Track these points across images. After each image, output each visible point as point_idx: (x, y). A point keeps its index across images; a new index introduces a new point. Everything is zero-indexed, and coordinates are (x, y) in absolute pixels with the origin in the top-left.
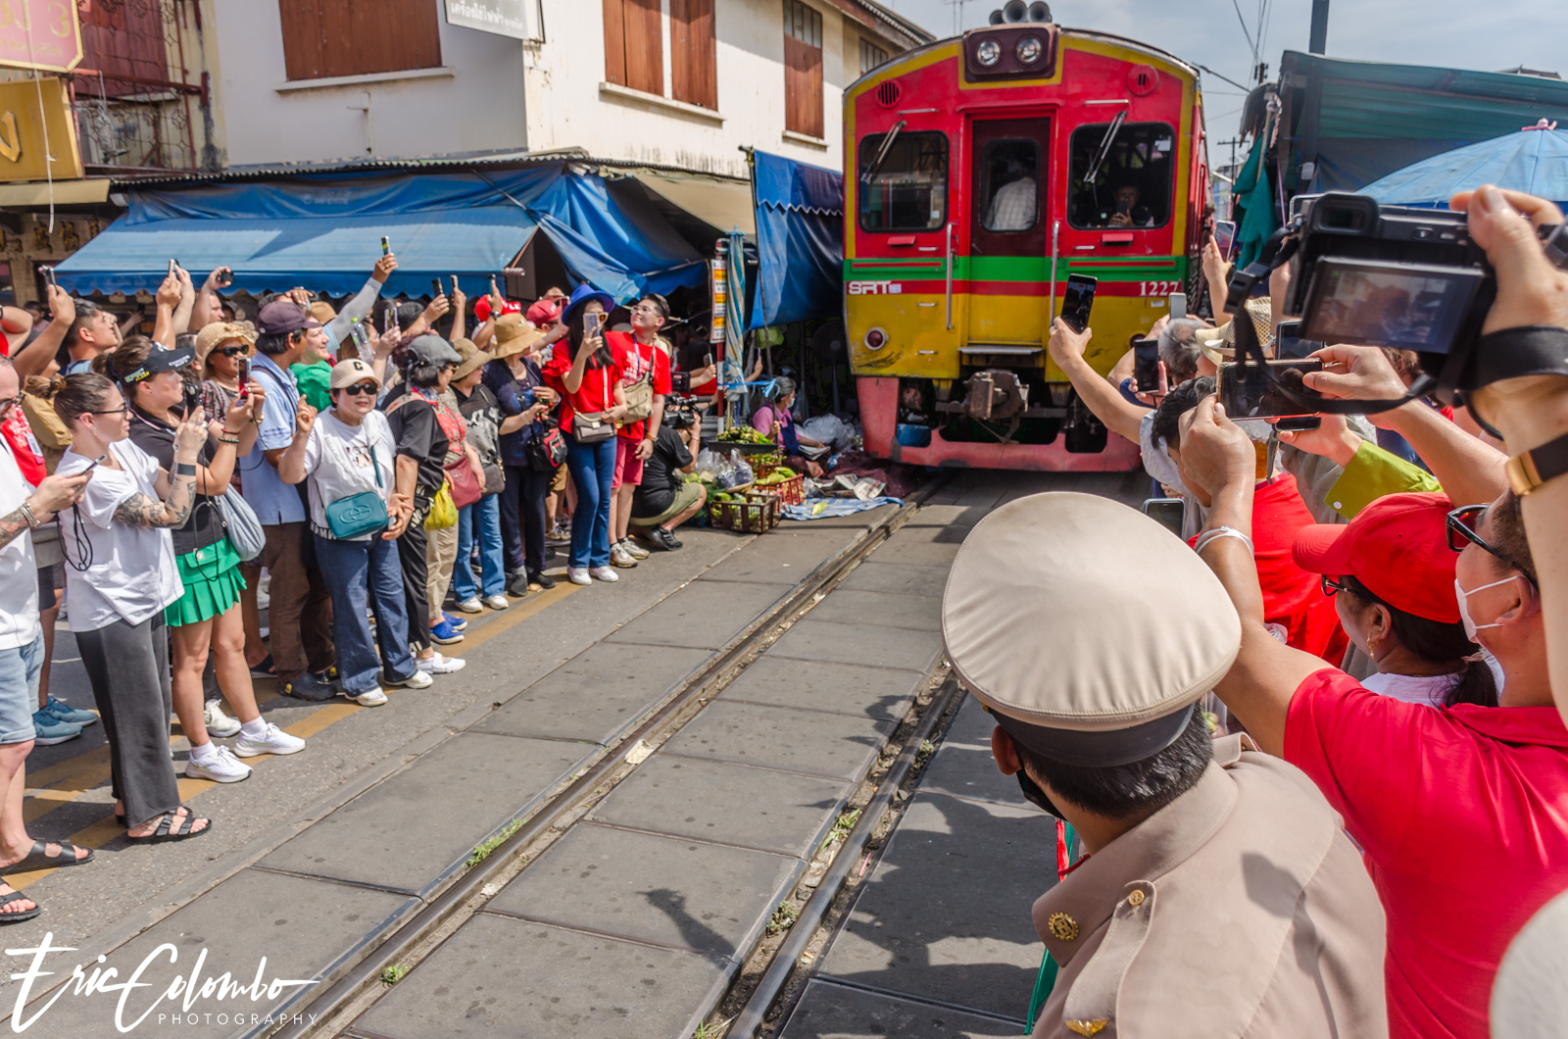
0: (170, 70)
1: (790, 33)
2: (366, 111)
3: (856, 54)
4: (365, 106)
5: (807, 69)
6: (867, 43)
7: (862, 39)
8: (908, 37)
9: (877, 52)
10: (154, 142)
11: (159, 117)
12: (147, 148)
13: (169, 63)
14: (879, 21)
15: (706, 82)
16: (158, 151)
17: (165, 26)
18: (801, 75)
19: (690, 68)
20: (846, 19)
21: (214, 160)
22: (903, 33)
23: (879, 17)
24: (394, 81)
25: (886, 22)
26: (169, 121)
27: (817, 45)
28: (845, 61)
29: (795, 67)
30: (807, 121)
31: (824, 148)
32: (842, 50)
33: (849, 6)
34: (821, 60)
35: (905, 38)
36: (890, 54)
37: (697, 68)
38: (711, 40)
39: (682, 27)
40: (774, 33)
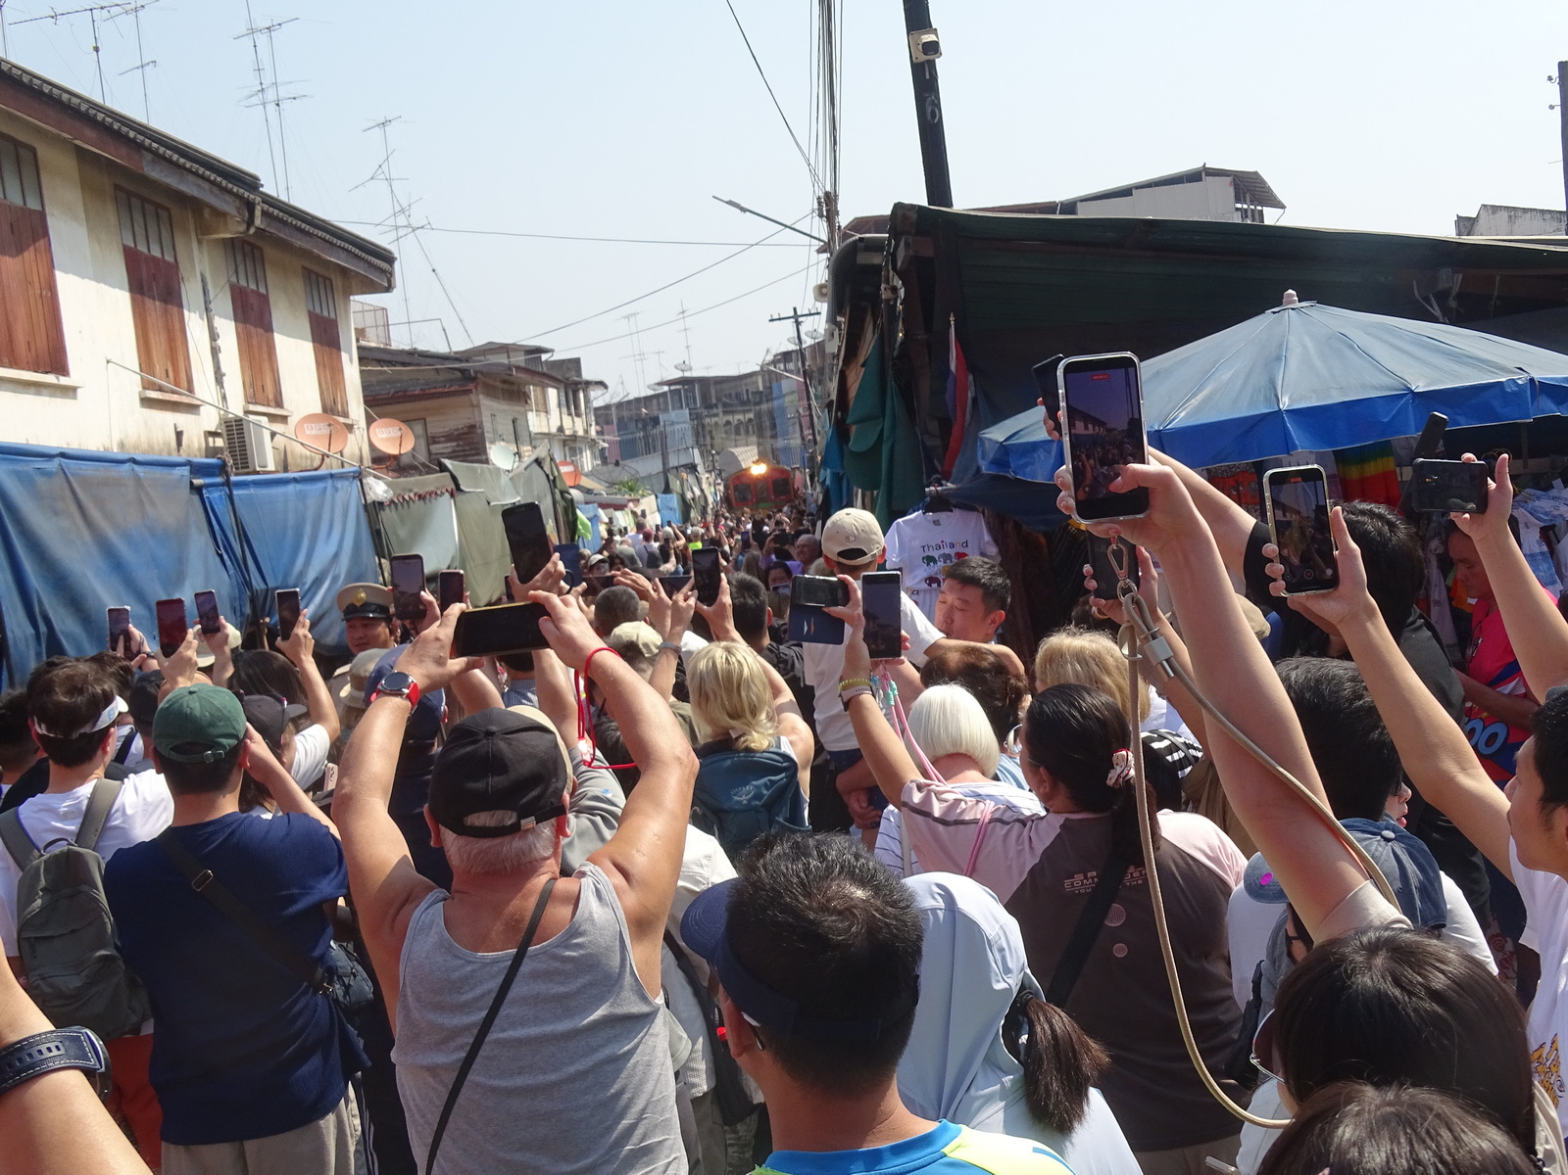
3: (111, 214)
5: (20, 250)
6: (129, 194)
7: (117, 187)
8: (207, 180)
9: (149, 208)
14: (149, 156)
20: (83, 154)
22: (196, 174)
23: (149, 149)
25: (163, 158)
27: (33, 204)
28: (91, 230)
30: (32, 344)
31: (70, 392)
32: (83, 215)
33: (89, 133)
34: (46, 233)
35: (200, 182)
36: (175, 211)
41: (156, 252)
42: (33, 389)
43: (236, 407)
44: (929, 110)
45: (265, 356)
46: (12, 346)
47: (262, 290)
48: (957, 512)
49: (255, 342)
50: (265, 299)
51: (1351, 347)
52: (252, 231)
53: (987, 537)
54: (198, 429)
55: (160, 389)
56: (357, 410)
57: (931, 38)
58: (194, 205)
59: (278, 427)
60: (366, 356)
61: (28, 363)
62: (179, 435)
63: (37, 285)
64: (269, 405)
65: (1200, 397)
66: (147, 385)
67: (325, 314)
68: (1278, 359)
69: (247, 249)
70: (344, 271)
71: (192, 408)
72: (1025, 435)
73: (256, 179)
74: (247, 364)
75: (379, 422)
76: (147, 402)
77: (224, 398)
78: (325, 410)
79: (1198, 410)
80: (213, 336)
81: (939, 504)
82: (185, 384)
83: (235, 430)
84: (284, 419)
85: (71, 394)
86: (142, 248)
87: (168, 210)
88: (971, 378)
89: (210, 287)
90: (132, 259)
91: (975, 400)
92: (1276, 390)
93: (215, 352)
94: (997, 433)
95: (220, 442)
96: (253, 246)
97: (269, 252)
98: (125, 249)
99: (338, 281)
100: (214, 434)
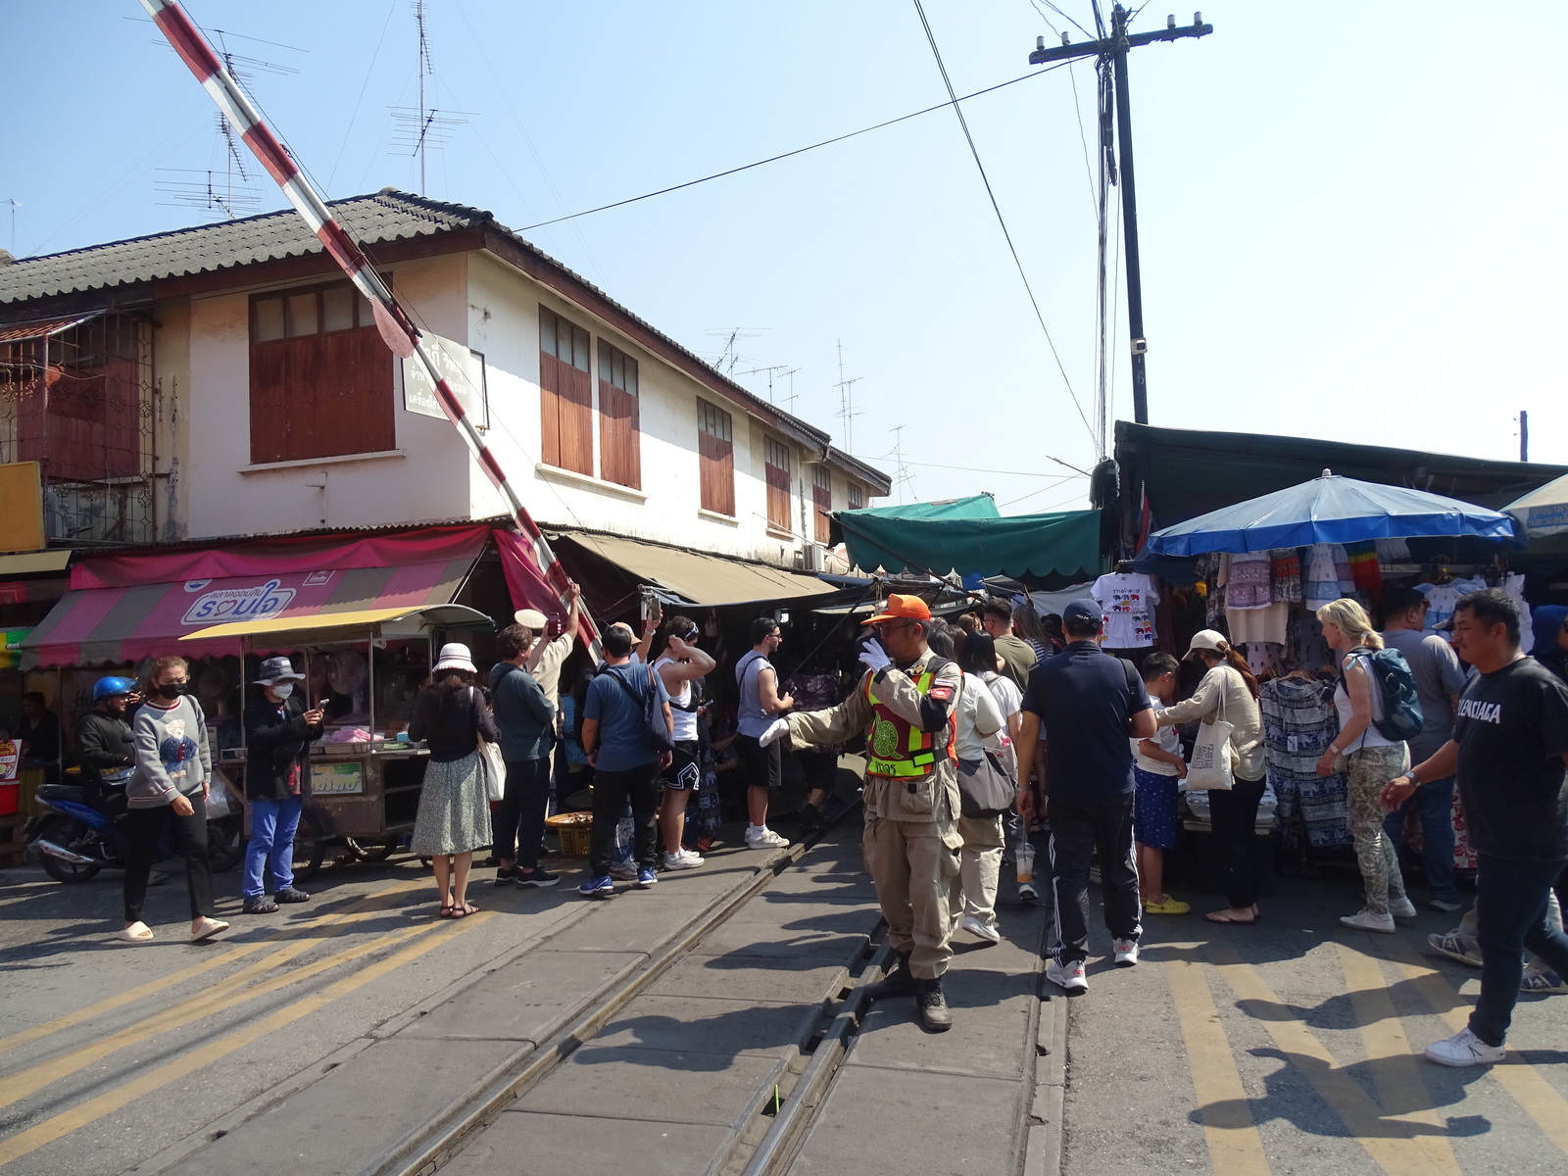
0: (142, 456)
1: (704, 429)
2: (323, 488)
3: (761, 447)
4: (322, 483)
5: (719, 459)
6: (771, 439)
7: (766, 436)
8: (806, 434)
9: (779, 446)
10: (118, 519)
11: (126, 497)
12: (111, 523)
13: (142, 450)
14: (780, 421)
15: (629, 466)
16: (121, 527)
17: (141, 419)
18: (714, 464)
19: (616, 455)
20: (751, 418)
21: (174, 533)
22: (801, 431)
23: (780, 418)
24: (351, 462)
25: (786, 422)
26: (135, 501)
27: (727, 439)
28: (751, 454)
29: (708, 457)
30: (720, 501)
31: (735, 524)
32: (748, 443)
33: (754, 408)
34: (731, 451)
35: (803, 435)
36: (791, 449)
37: (622, 454)
38: (634, 432)
39: (609, 420)
40: (690, 428)
41: (780, 467)
42: (718, 521)
43: (811, 539)
44: (1139, 378)
46: (711, 500)
47: (828, 490)
50: (829, 494)
51: (1357, 495)
52: (825, 462)
53: (1149, 588)
54: (792, 548)
55: (776, 529)
57: (1143, 341)
58: (799, 446)
59: (829, 553)
61: (717, 509)
62: (782, 551)
63: (725, 475)
64: (826, 542)
65: (1268, 516)
66: (770, 526)
67: (857, 504)
68: (1315, 499)
69: (823, 469)
70: (867, 485)
71: (790, 539)
72: (1172, 533)
73: (829, 436)
74: (818, 522)
76: (769, 534)
77: (805, 536)
80: (803, 508)
81: (1125, 569)
82: (787, 528)
83: (808, 551)
84: (833, 550)
86: (774, 464)
87: (787, 447)
89: (804, 485)
90: (769, 469)
93: (803, 515)
95: (801, 556)
96: (826, 469)
97: (833, 473)
98: (767, 464)
99: (864, 490)
100: (799, 552)
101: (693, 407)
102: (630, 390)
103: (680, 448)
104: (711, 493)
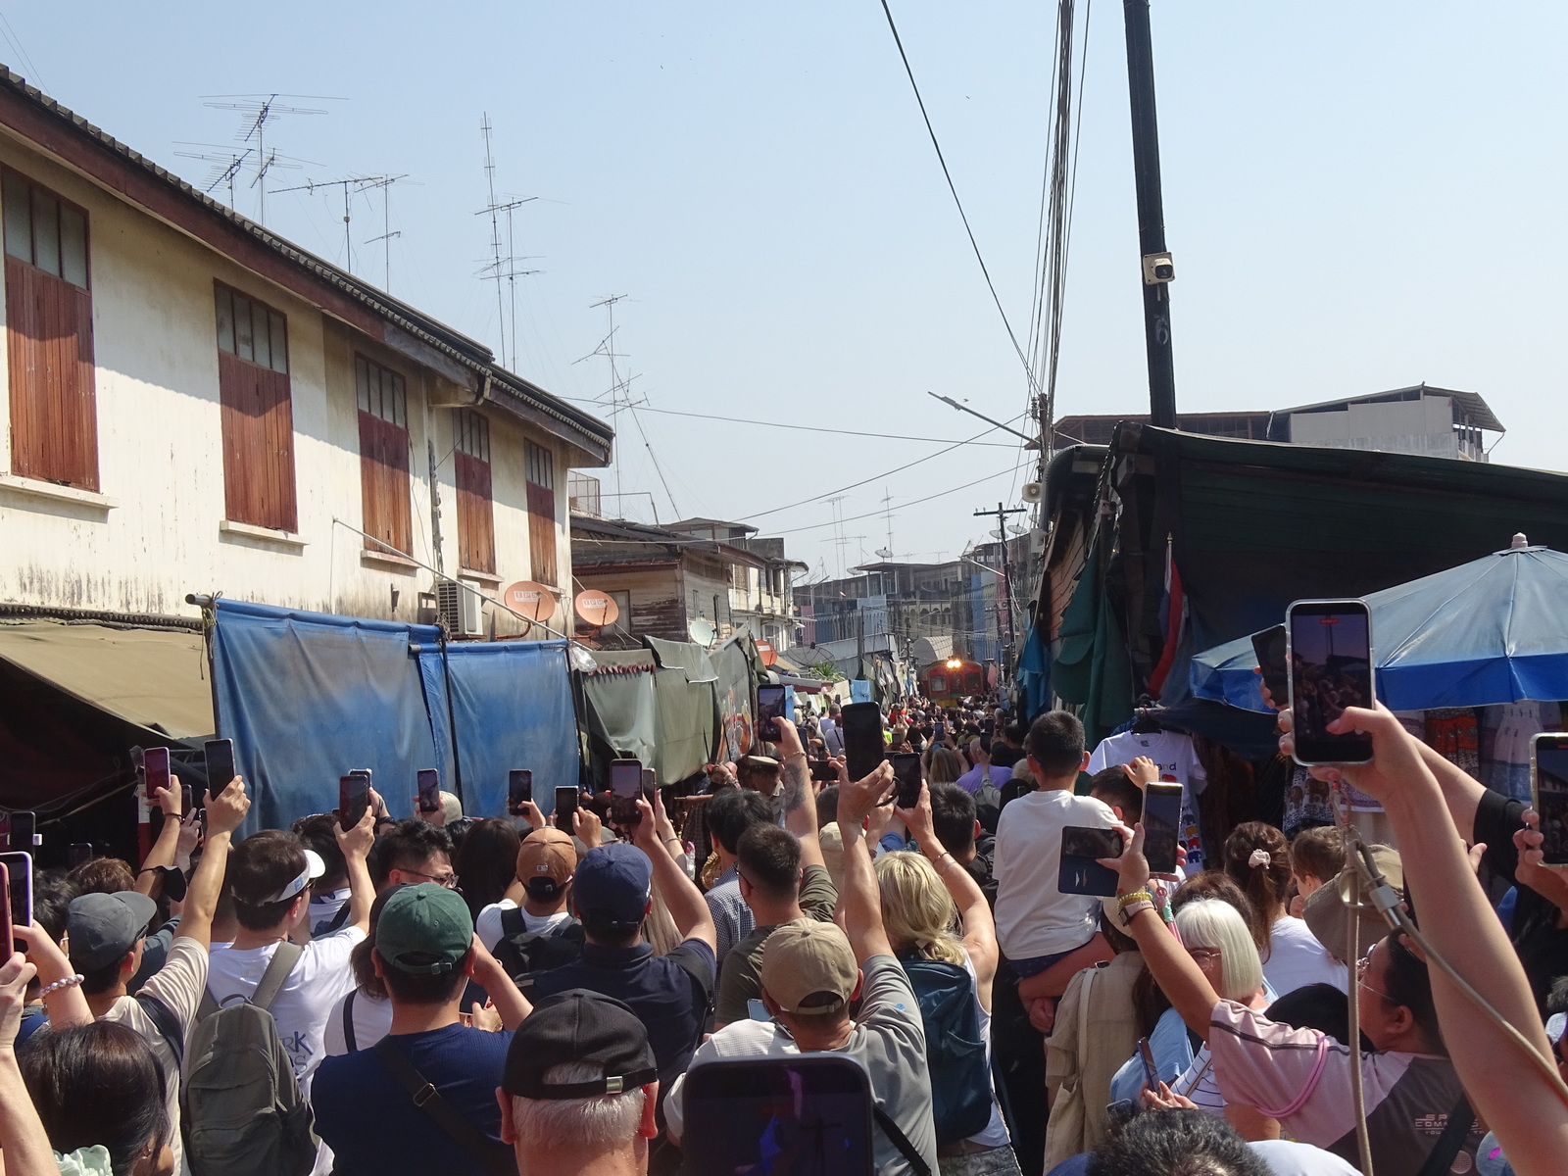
1: (231, 350)
3: (349, 379)
5: (263, 410)
6: (368, 362)
7: (358, 355)
8: (443, 352)
9: (386, 376)
14: (390, 327)
15: (72, 441)
18: (253, 423)
19: (45, 418)
20: (329, 322)
22: (433, 346)
23: (392, 321)
25: (403, 329)
27: (279, 368)
28: (330, 394)
29: (240, 409)
30: (266, 502)
31: (296, 548)
32: (323, 375)
33: (338, 303)
34: (288, 396)
35: (436, 353)
36: (410, 379)
37: (57, 416)
38: (83, 366)
39: (29, 345)
40: (203, 351)
41: (388, 418)
42: (262, 544)
43: (451, 572)
44: (1158, 331)
45: (482, 522)
46: (246, 499)
47: (485, 459)
48: (1165, 734)
49: (473, 509)
50: (487, 467)
52: (480, 402)
53: (1195, 761)
54: (414, 588)
55: (381, 550)
56: (565, 579)
57: (1166, 261)
58: (428, 375)
59: (488, 593)
60: (579, 527)
61: (260, 518)
62: (395, 595)
63: (275, 446)
64: (482, 571)
65: (1422, 637)
66: (369, 545)
67: (543, 484)
68: (1506, 603)
69: (474, 418)
70: (564, 444)
71: (410, 570)
72: (1238, 664)
73: (490, 353)
74: (464, 530)
75: (586, 592)
76: (367, 562)
77: (440, 561)
78: (534, 578)
79: (1420, 650)
80: (435, 501)
81: (1148, 725)
82: (404, 546)
83: (448, 593)
84: (495, 585)
85: (297, 550)
86: (376, 413)
87: (403, 378)
88: (1185, 599)
89: (436, 453)
90: (366, 424)
91: (1188, 621)
92: (1501, 634)
93: (435, 516)
94: (1212, 659)
95: (432, 604)
96: (480, 416)
97: (495, 423)
98: (361, 413)
99: (557, 454)
100: (428, 596)
101: (207, 305)
102: (74, 276)
103: (183, 396)
104: (246, 484)
